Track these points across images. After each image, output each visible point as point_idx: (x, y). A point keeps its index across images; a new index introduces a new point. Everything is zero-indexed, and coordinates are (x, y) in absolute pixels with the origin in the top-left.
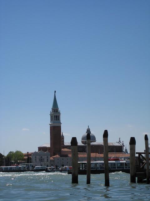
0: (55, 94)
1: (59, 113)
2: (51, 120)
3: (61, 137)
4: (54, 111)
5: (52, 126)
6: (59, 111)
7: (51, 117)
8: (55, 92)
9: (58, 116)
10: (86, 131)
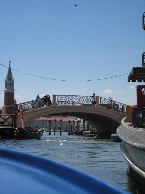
0: (10, 64)
1: (13, 81)
2: (6, 86)
3: (14, 102)
4: (9, 79)
5: (6, 92)
6: (13, 79)
7: (6, 84)
8: (10, 62)
9: (12, 84)
10: (36, 97)
